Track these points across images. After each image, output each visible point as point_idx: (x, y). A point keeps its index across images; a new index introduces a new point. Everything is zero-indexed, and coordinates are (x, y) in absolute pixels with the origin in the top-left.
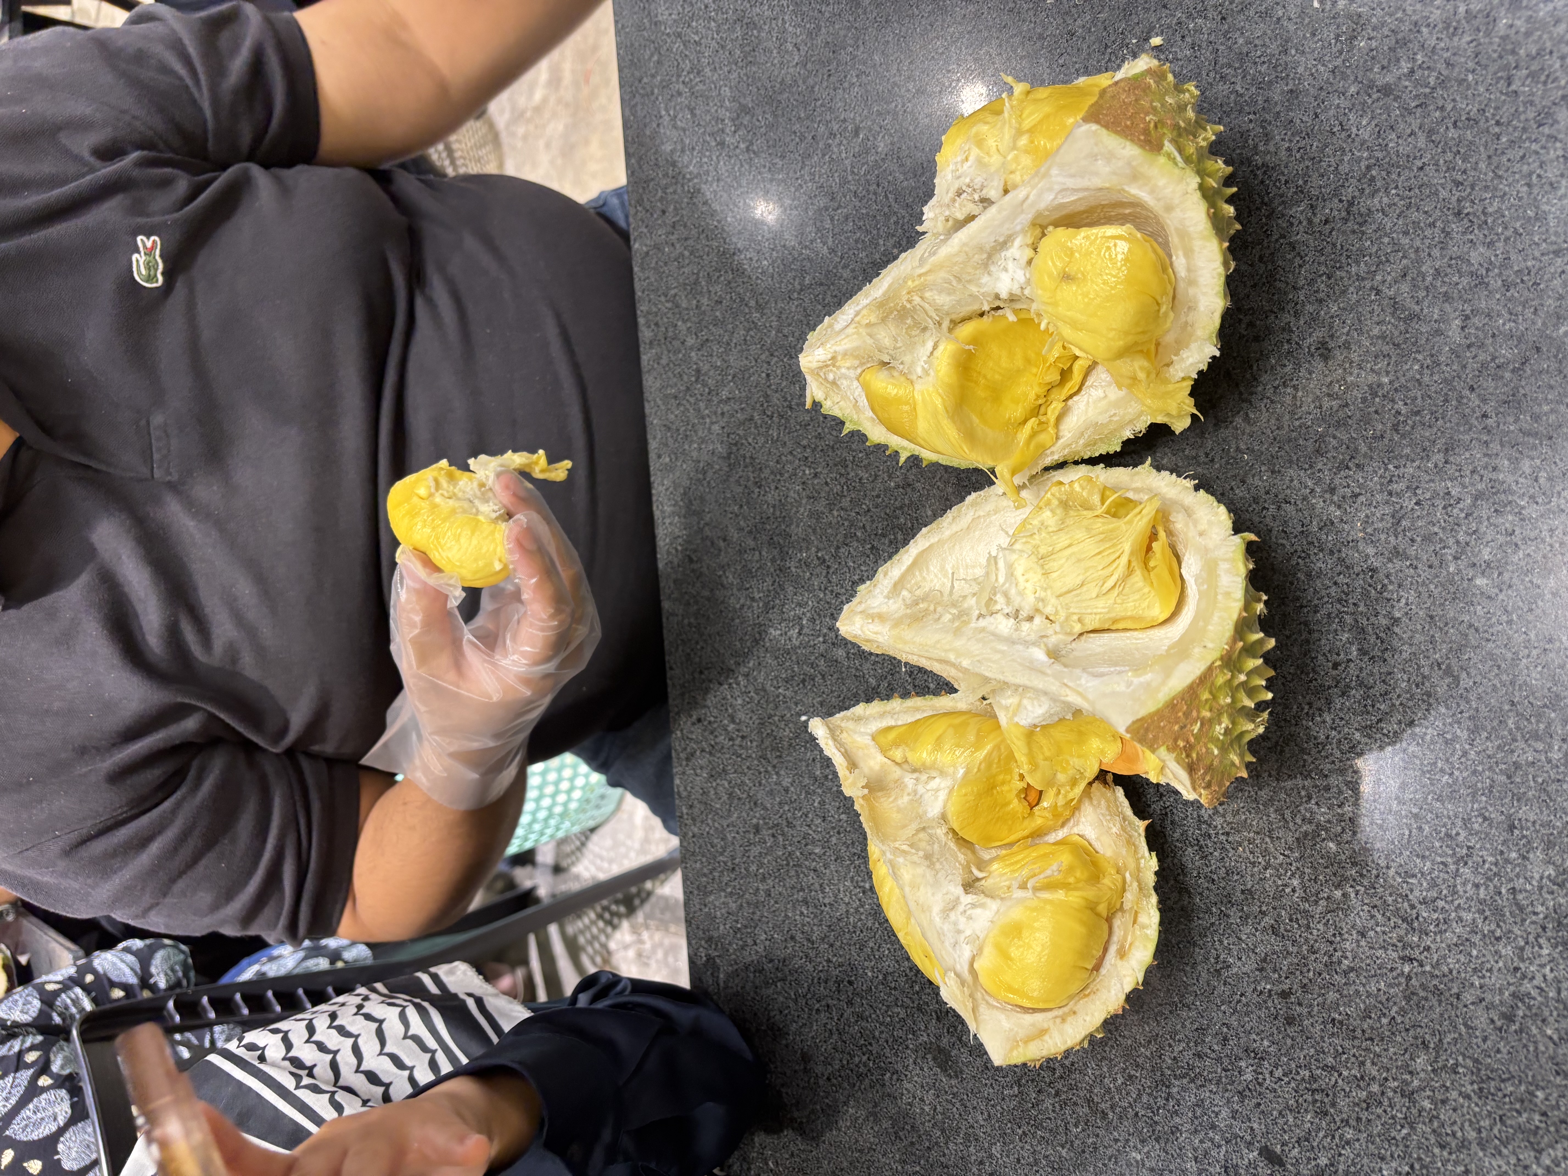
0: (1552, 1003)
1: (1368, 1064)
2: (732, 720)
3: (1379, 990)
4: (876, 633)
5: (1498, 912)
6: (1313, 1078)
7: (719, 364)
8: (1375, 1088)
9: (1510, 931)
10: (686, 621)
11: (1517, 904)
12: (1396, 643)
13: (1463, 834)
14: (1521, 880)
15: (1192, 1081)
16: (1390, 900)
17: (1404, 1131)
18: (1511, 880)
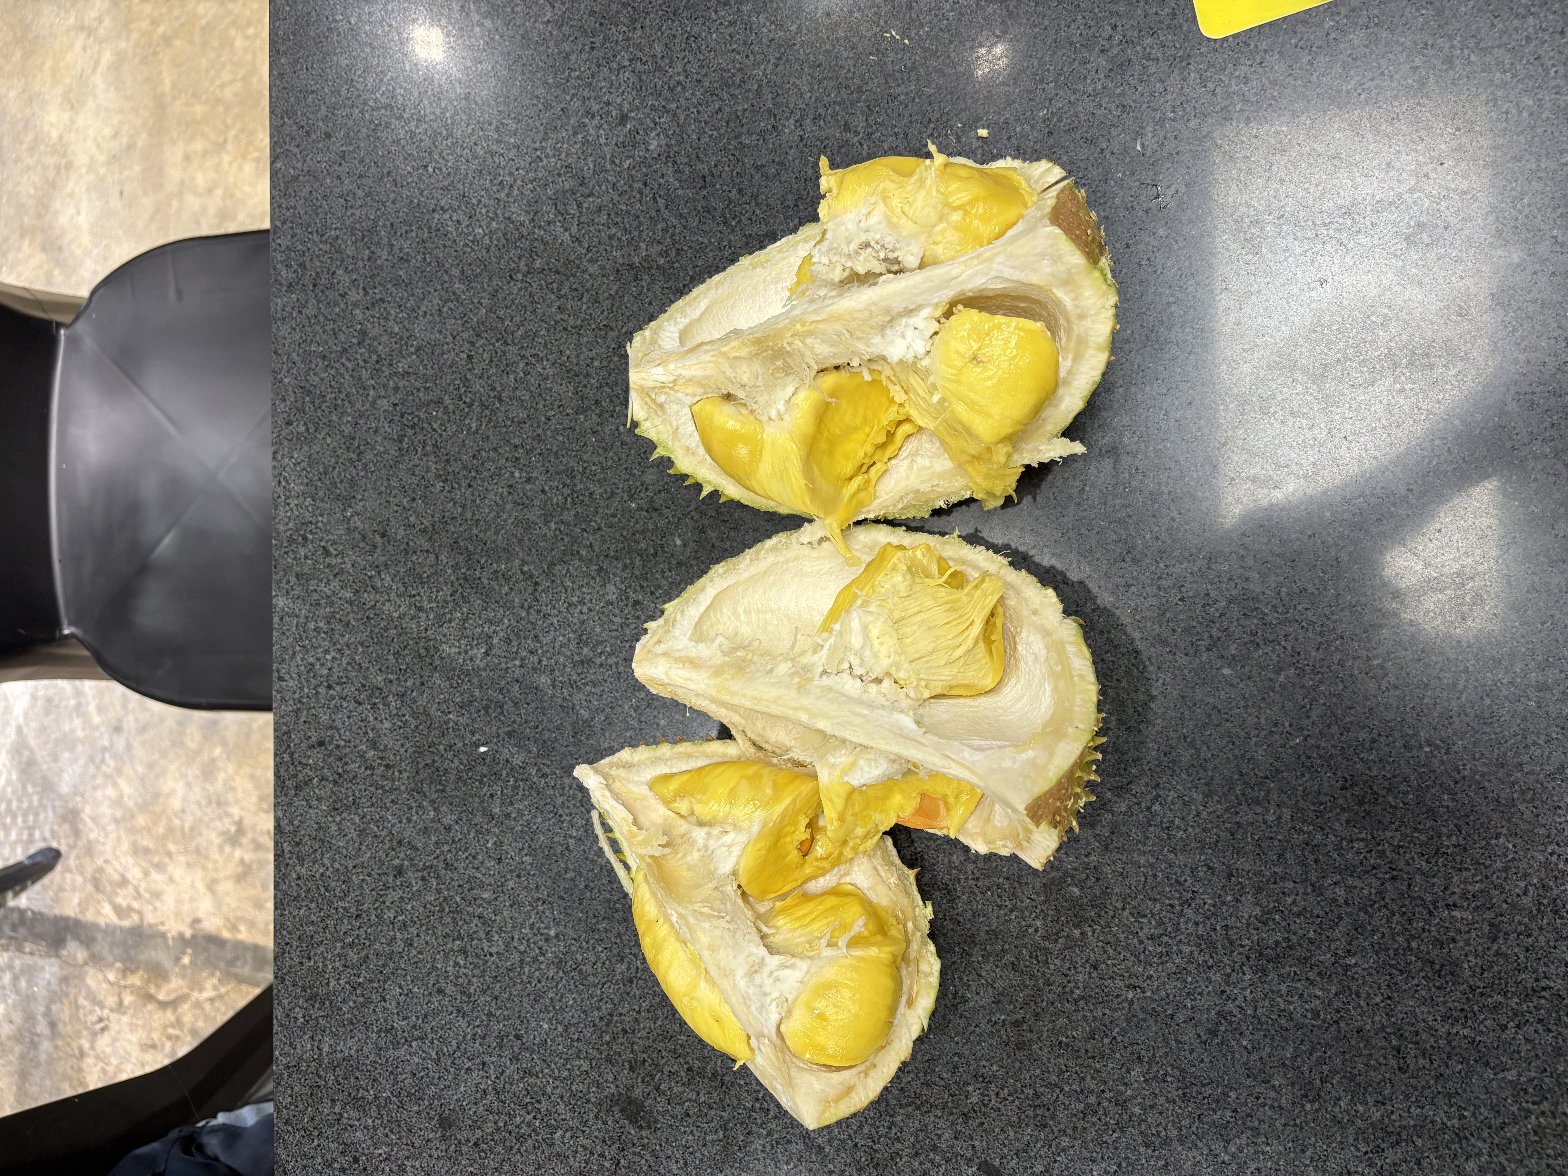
0: (1249, 1020)
1: (1088, 1079)
2: (374, 745)
3: (1104, 1014)
4: (686, 680)
5: (1212, 945)
6: (1037, 1095)
7: (397, 330)
8: (1092, 1099)
9: (1221, 961)
10: (312, 625)
11: (1228, 939)
12: (1151, 716)
13: (1190, 881)
14: (1233, 919)
15: (918, 1108)
16: (1122, 936)
17: (1115, 1135)
18: (1226, 919)
